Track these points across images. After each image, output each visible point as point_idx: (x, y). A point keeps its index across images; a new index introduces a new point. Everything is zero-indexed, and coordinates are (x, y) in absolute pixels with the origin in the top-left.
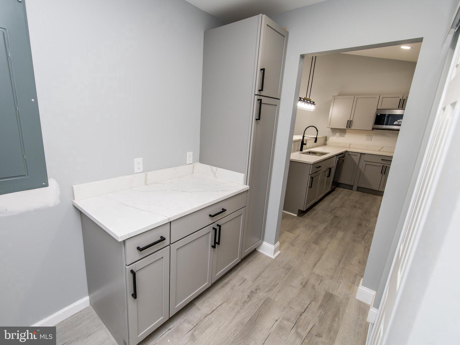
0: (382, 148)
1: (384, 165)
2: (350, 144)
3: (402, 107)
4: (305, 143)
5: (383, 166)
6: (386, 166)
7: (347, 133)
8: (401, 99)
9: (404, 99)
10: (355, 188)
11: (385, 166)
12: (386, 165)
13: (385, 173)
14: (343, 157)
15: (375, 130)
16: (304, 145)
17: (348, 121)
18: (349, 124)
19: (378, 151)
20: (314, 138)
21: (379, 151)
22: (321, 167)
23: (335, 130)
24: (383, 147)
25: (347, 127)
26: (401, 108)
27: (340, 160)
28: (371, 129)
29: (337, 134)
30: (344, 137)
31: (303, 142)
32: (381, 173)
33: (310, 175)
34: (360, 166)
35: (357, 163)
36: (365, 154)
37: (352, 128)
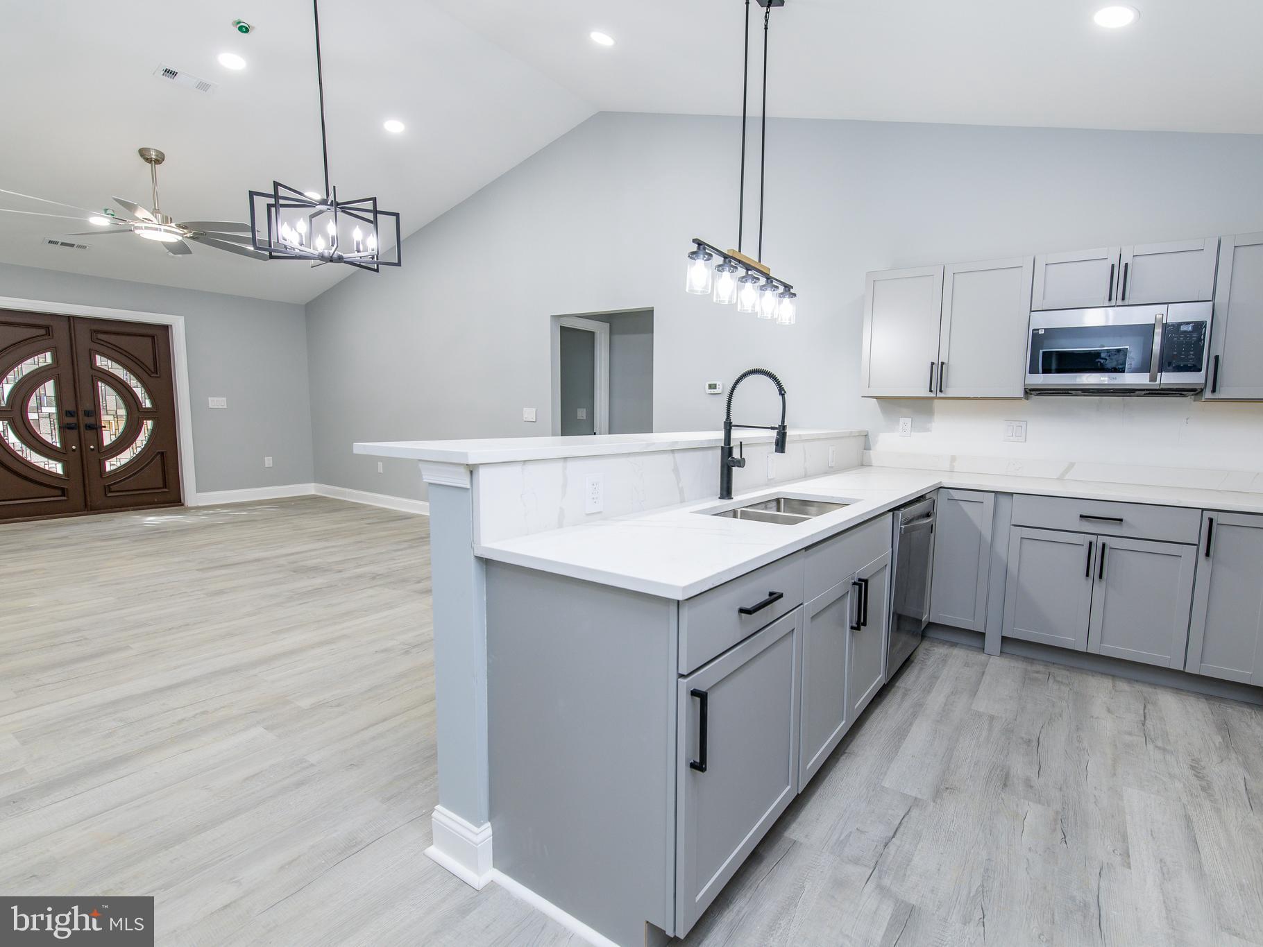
0: (1067, 470)
1: (1093, 538)
2: (953, 459)
3: (1123, 299)
4: (736, 454)
5: (1091, 543)
6: (1104, 545)
7: (936, 414)
8: (1113, 266)
9: (1126, 264)
10: (993, 642)
11: (1100, 545)
12: (1101, 540)
13: (1101, 577)
14: (928, 515)
15: (1035, 399)
16: (735, 469)
17: (933, 364)
18: (938, 374)
19: (1058, 479)
20: (773, 428)
21: (1060, 479)
22: (781, 596)
23: (892, 404)
24: (1072, 465)
25: (931, 391)
26: (1120, 302)
27: (914, 528)
28: (1021, 394)
29: (902, 420)
30: (928, 430)
31: (727, 451)
32: (1087, 575)
33: (681, 676)
34: (1001, 548)
35: (987, 534)
36: (1012, 494)
37: (950, 392)
